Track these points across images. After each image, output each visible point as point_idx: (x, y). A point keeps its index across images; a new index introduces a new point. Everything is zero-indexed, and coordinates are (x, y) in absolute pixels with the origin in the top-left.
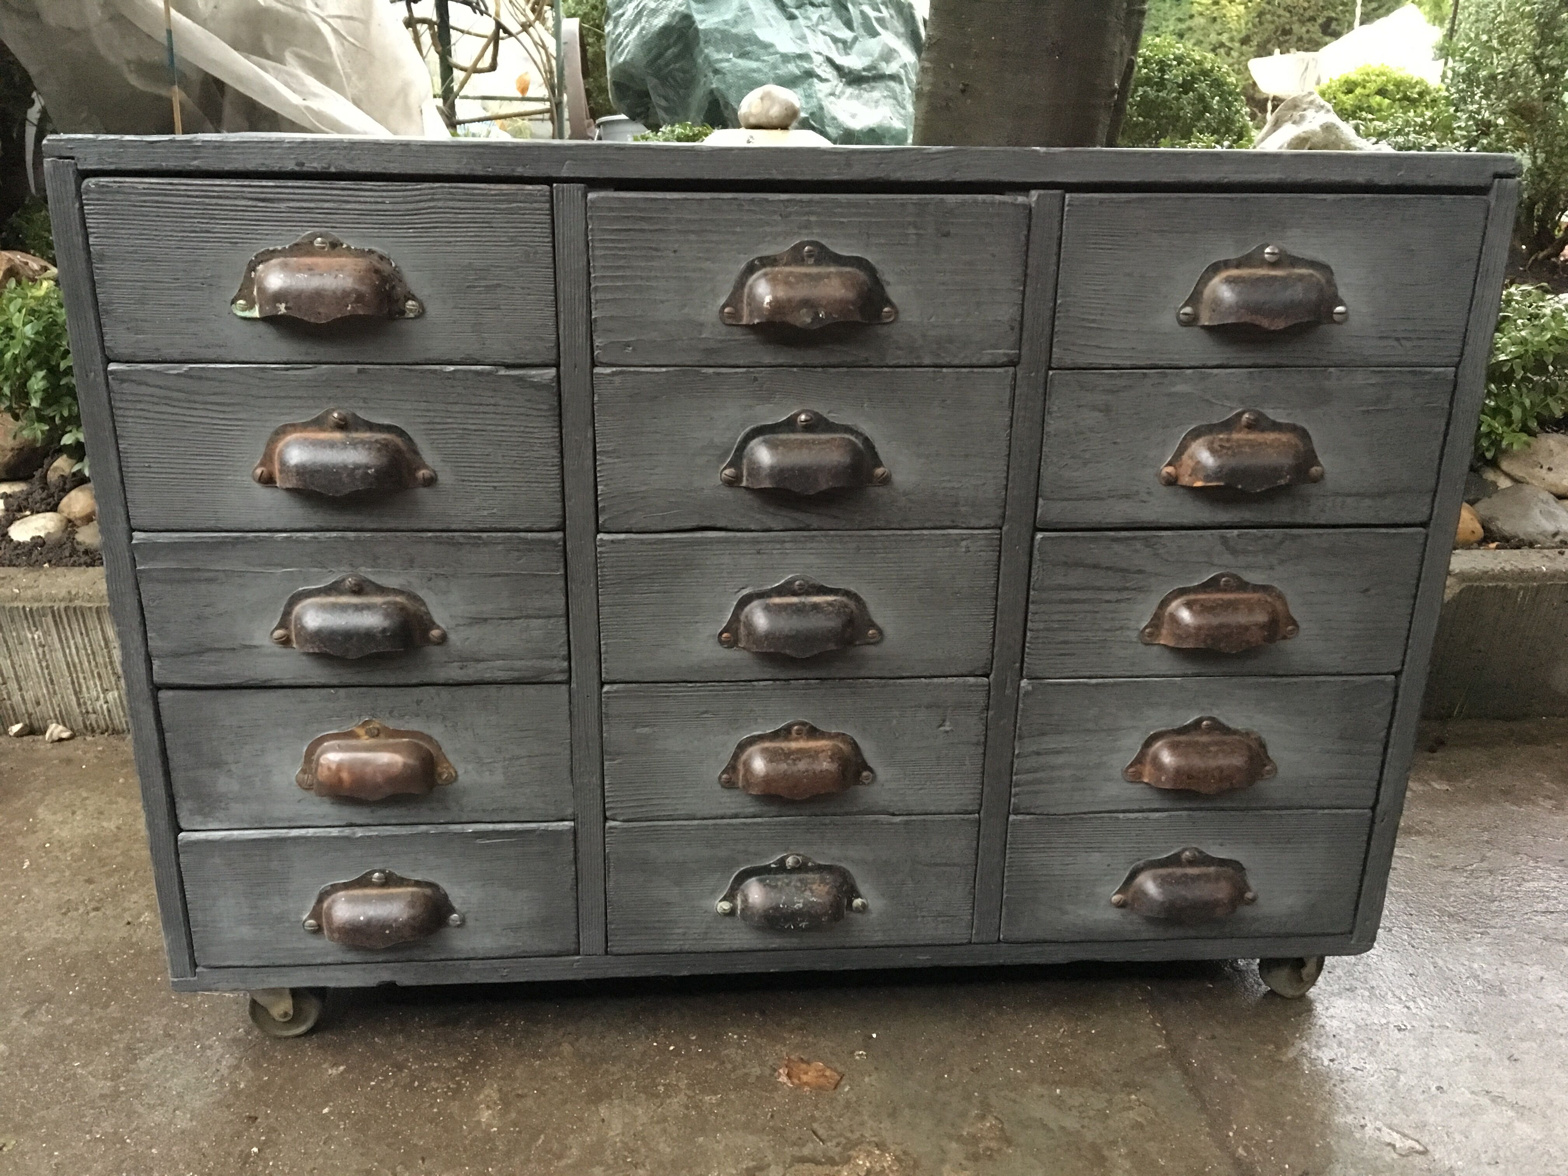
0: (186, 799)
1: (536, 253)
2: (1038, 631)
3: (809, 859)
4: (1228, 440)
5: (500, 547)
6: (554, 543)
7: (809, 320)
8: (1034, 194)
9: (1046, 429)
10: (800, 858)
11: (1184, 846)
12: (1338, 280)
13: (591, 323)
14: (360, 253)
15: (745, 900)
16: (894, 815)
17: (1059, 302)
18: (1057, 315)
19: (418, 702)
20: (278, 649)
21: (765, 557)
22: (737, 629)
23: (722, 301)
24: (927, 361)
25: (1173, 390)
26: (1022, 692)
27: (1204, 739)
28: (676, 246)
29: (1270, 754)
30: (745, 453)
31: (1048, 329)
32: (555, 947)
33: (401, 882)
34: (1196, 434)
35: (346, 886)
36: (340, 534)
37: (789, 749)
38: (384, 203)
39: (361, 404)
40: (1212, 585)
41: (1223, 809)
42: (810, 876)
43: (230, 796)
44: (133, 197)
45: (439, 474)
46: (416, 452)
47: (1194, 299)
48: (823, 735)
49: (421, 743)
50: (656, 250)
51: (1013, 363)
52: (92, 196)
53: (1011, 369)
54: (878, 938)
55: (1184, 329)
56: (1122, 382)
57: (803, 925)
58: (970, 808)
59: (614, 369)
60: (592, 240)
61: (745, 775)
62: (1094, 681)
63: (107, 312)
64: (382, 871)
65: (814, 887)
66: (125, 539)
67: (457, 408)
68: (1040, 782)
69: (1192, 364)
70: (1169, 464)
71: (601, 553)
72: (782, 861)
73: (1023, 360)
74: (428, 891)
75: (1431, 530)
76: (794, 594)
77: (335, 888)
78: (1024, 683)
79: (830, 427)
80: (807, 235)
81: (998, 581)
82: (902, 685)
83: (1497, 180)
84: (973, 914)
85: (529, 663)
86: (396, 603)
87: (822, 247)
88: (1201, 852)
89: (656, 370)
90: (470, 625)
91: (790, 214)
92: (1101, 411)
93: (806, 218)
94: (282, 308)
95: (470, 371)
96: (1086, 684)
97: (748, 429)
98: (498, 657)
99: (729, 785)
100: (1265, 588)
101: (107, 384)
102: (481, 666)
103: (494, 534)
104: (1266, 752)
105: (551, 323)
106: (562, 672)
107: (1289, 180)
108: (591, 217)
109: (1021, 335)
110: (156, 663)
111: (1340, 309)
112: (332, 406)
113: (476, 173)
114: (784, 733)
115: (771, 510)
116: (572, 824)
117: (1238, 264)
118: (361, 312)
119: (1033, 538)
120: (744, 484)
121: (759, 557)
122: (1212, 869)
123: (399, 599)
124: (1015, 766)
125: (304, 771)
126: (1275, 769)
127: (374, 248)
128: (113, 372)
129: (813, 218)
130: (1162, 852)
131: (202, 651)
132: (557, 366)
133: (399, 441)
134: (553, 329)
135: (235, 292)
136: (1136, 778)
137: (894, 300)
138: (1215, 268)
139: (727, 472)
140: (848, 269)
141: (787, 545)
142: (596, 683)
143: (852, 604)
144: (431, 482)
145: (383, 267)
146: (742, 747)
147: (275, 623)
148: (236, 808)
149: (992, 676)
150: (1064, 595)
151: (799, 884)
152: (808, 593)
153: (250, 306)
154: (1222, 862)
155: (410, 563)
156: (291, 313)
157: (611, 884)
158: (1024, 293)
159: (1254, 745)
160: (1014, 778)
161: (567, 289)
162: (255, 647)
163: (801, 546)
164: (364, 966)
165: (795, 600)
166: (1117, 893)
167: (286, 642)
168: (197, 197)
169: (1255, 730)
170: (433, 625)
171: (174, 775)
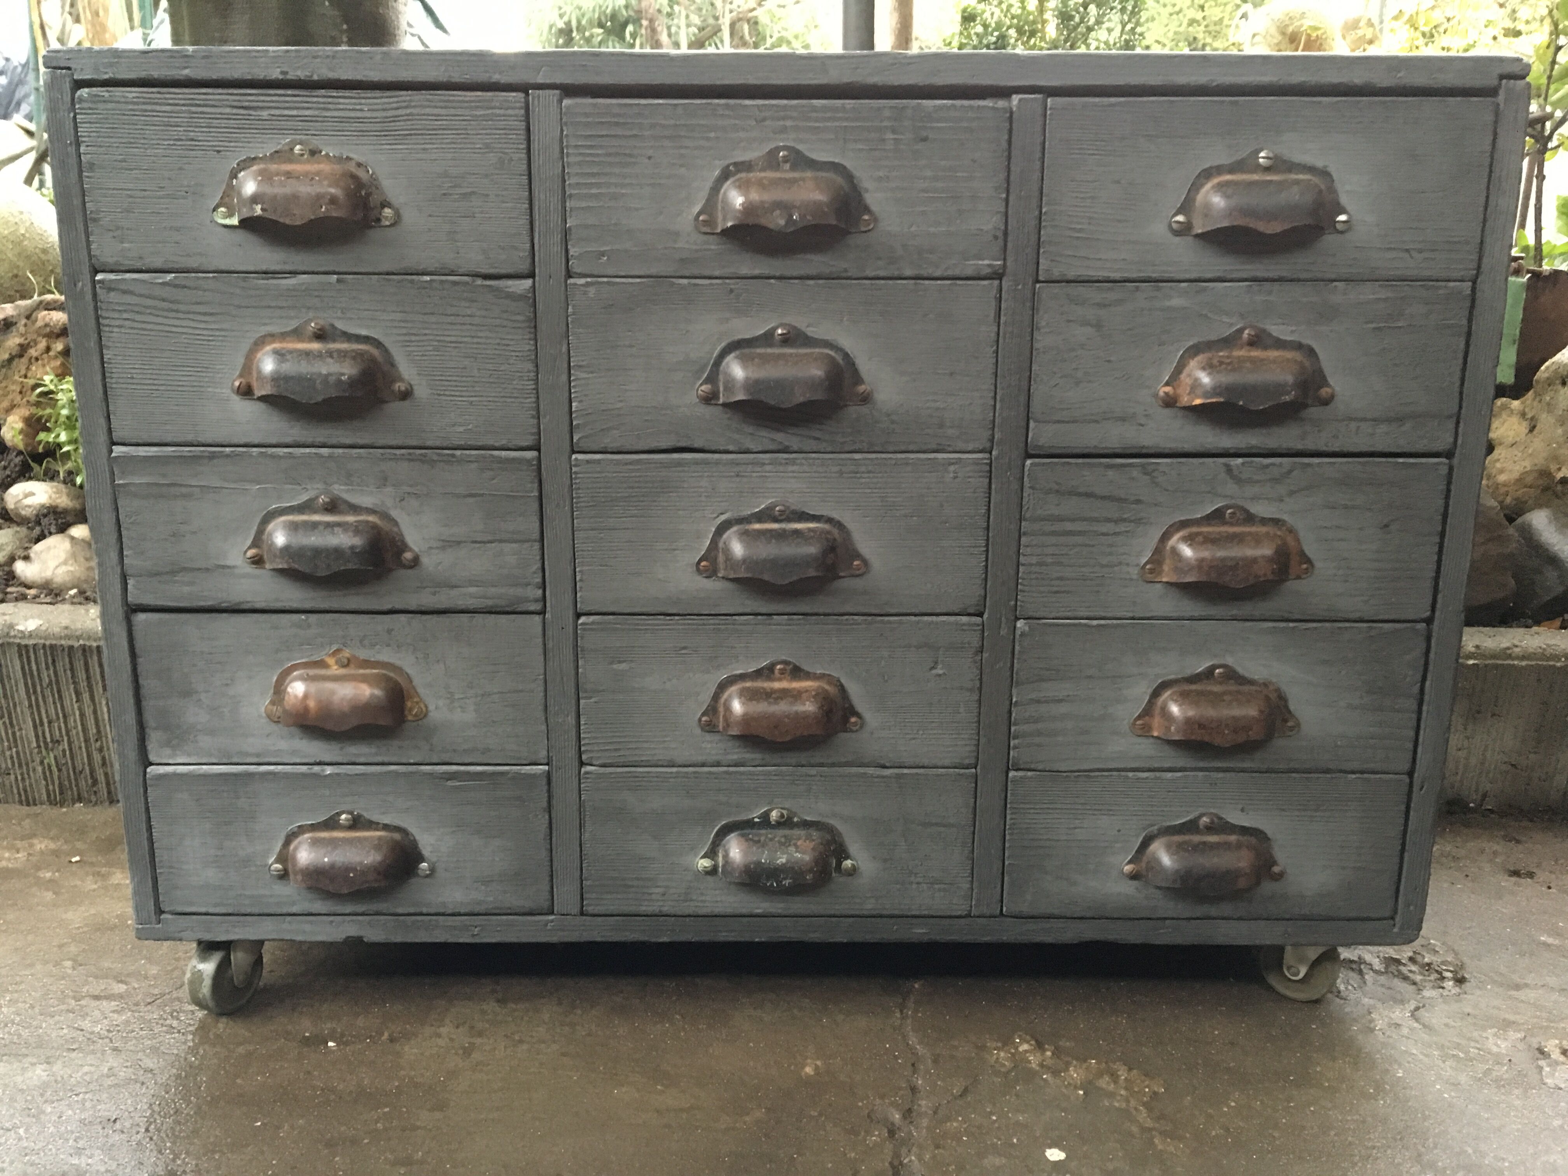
0: (156, 729)
1: (511, 160)
2: (1031, 565)
3: (795, 814)
4: (1228, 357)
5: (474, 466)
6: (528, 461)
7: (782, 222)
8: (1016, 99)
9: (1036, 345)
10: (785, 812)
11: (1202, 810)
12: (1338, 185)
13: (566, 234)
14: (339, 160)
15: (726, 856)
16: (884, 767)
17: (1044, 210)
18: (1043, 224)
19: (389, 631)
20: (250, 569)
21: (745, 480)
22: (716, 558)
23: (697, 209)
24: (908, 272)
25: (1168, 303)
26: (1018, 633)
27: (1217, 688)
28: (650, 152)
29: (1292, 707)
30: (721, 368)
31: (1034, 238)
32: (528, 904)
33: (371, 825)
34: (1194, 351)
35: (313, 828)
36: (313, 450)
37: (772, 689)
38: (361, 110)
39: (339, 314)
40: (1217, 516)
41: (1243, 771)
42: (796, 832)
43: (199, 727)
44: (123, 106)
45: (415, 388)
46: (393, 365)
47: (1185, 207)
48: (808, 676)
49: (392, 675)
50: (630, 155)
51: (998, 275)
52: (85, 105)
53: (996, 283)
54: (869, 906)
55: (1177, 239)
56: (1112, 296)
57: (787, 882)
58: (967, 761)
59: (589, 280)
60: (567, 146)
61: (724, 716)
62: (1095, 622)
63: (95, 220)
64: (350, 813)
65: (799, 843)
66: (105, 451)
67: (433, 319)
68: (1039, 733)
69: (1187, 276)
70: (1167, 384)
71: (576, 473)
72: (766, 816)
73: (1008, 271)
74: (397, 836)
75: (1455, 461)
76: (776, 520)
77: (302, 830)
78: (1020, 624)
79: (807, 341)
80: (782, 140)
81: (989, 510)
82: (890, 622)
83: (1504, 81)
84: (972, 882)
85: (503, 590)
86: (367, 522)
87: (798, 152)
88: (1220, 818)
89: (630, 280)
90: (443, 548)
91: (764, 119)
92: (1092, 326)
93: (781, 123)
94: (258, 210)
95: (446, 281)
96: (1085, 625)
97: (723, 344)
98: (472, 583)
99: (710, 727)
100: (1276, 522)
101: (95, 295)
102: (454, 592)
103: (467, 452)
104: (1286, 707)
105: (525, 232)
106: (536, 601)
107: (1281, 82)
108: (566, 124)
109: (1005, 245)
110: (131, 582)
111: (1342, 218)
112: (311, 315)
113: (453, 80)
114: (766, 673)
115: (750, 429)
116: (546, 768)
117: (1232, 169)
118: (334, 214)
119: (1024, 466)
120: (721, 401)
121: (738, 479)
122: (1233, 838)
123: (371, 518)
124: (1014, 715)
125: (273, 703)
126: (1298, 725)
127: (351, 155)
128: (100, 281)
129: (789, 123)
130: (1178, 817)
131: (175, 571)
132: (532, 275)
133: (375, 352)
134: (527, 239)
135: (217, 200)
136: (1145, 731)
137: (874, 208)
138: (1207, 174)
139: (703, 388)
140: (824, 174)
141: (768, 468)
142: (571, 613)
143: (835, 531)
144: (406, 395)
145: (361, 173)
146: (722, 687)
147: (249, 542)
148: (205, 741)
149: (986, 616)
150: (1058, 527)
151: (783, 840)
152: (789, 520)
153: (230, 215)
154: (1244, 830)
155: (384, 481)
156: (267, 215)
157: (586, 836)
158: (1007, 200)
159: (1273, 696)
160: (1013, 729)
161: (542, 197)
162: (229, 567)
163: (781, 468)
164: (331, 918)
165: (775, 526)
166: (1130, 862)
167: (258, 561)
168: (184, 105)
169: (1274, 680)
170: (404, 547)
171: (144, 703)
